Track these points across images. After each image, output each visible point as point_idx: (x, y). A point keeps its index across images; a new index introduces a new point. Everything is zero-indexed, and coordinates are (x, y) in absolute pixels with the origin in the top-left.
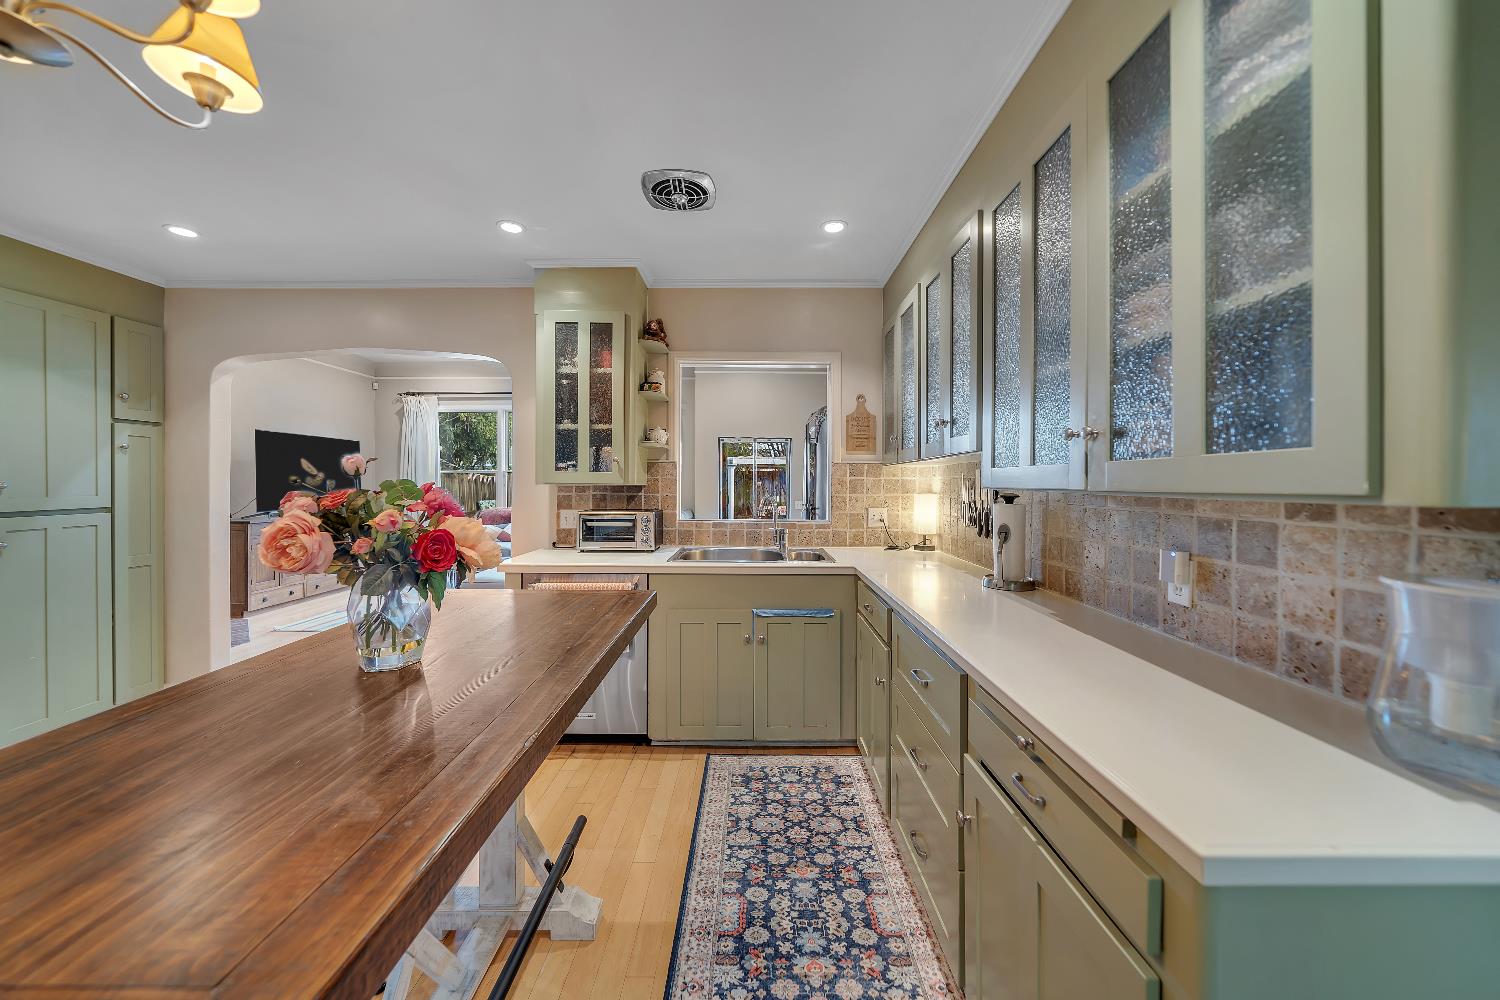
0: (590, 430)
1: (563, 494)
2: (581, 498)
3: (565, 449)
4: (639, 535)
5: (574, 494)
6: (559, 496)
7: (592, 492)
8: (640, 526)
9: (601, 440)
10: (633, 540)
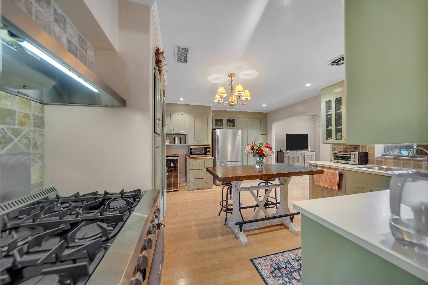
0: (336, 128)
1: (333, 146)
2: (339, 148)
3: (329, 134)
4: (352, 159)
5: (337, 146)
6: (332, 147)
7: (342, 146)
8: (352, 156)
9: (338, 131)
10: (350, 160)
